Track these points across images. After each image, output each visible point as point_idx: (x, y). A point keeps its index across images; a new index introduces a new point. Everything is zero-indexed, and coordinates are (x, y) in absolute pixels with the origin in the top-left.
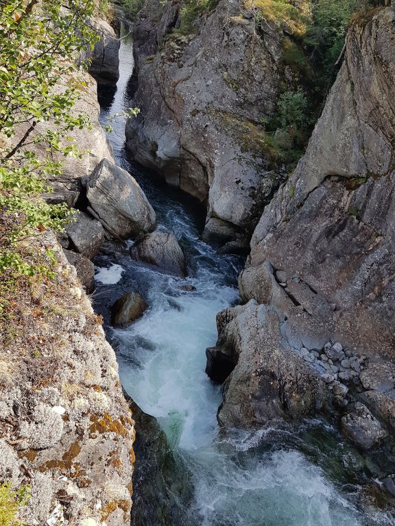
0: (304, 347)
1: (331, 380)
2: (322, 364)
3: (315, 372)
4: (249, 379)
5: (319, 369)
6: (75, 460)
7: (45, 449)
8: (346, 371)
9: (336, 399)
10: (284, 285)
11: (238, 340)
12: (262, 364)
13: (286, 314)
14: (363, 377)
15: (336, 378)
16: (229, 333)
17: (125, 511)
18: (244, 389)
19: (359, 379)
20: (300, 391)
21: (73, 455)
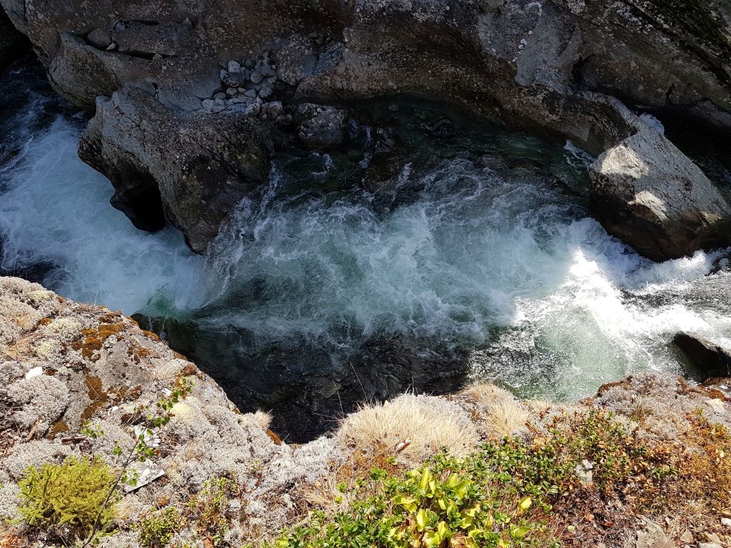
0: (203, 100)
1: (258, 109)
2: (236, 100)
3: (237, 115)
4: (184, 186)
5: (238, 108)
6: (105, 389)
7: (65, 410)
8: (264, 85)
9: (278, 123)
10: (112, 46)
11: (132, 158)
12: (181, 158)
13: (150, 80)
14: (283, 75)
15: (261, 102)
16: (115, 161)
17: (194, 374)
18: (190, 200)
19: (281, 81)
20: (242, 148)
21: (99, 387)
